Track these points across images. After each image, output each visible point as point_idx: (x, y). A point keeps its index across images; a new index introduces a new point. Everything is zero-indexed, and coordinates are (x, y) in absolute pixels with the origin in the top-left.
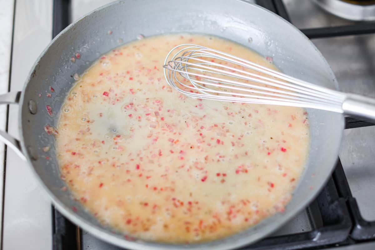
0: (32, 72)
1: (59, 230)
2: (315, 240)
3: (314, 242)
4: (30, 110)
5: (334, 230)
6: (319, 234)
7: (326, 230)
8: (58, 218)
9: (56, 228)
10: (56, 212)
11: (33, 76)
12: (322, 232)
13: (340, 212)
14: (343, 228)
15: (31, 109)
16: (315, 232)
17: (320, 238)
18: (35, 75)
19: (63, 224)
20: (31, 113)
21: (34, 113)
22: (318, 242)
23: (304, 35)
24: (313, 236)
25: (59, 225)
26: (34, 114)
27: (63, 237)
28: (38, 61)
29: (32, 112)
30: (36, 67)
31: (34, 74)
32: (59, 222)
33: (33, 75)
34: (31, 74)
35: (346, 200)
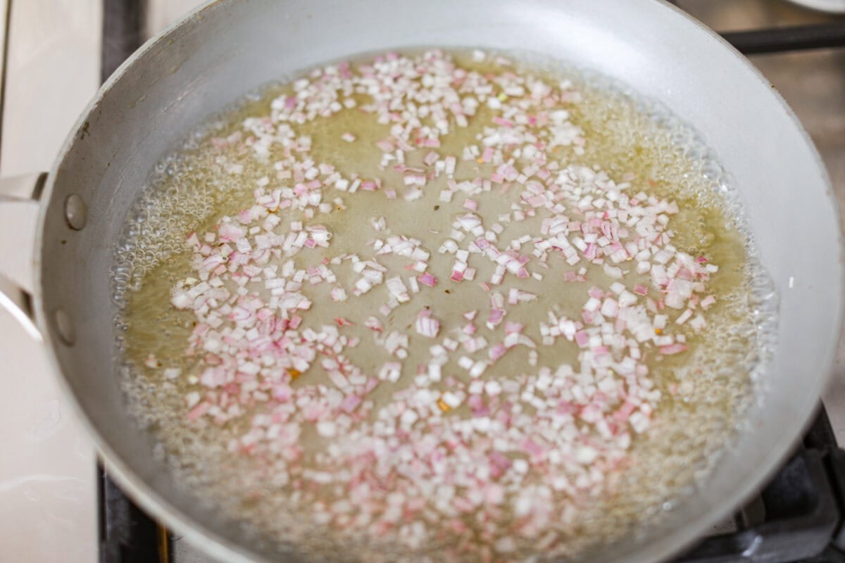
0: (78, 127)
1: (114, 531)
2: (747, 553)
3: (746, 558)
4: (67, 219)
5: (793, 529)
6: (758, 541)
7: (776, 531)
8: (113, 502)
9: (109, 527)
10: (106, 484)
11: (82, 138)
12: (765, 535)
13: (808, 485)
14: (819, 524)
15: (70, 216)
16: (749, 536)
17: (761, 551)
18: (86, 134)
19: (123, 516)
20: (71, 227)
21: (77, 227)
22: (756, 558)
23: (731, 45)
24: (743, 545)
25: (114, 517)
26: (78, 230)
27: (123, 549)
28: (97, 100)
29: (74, 225)
30: (92, 114)
31: (85, 130)
32: (114, 513)
33: (81, 134)
34: (75, 132)
35: (824, 453)
